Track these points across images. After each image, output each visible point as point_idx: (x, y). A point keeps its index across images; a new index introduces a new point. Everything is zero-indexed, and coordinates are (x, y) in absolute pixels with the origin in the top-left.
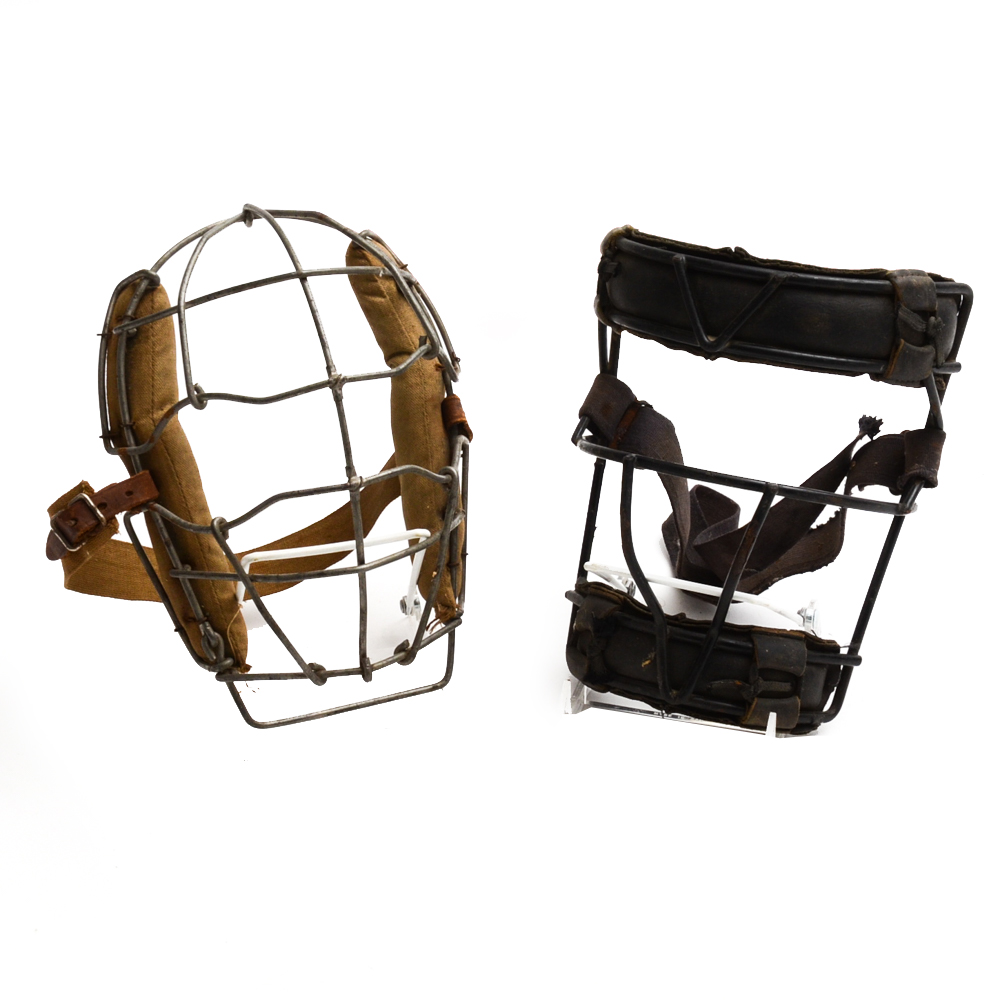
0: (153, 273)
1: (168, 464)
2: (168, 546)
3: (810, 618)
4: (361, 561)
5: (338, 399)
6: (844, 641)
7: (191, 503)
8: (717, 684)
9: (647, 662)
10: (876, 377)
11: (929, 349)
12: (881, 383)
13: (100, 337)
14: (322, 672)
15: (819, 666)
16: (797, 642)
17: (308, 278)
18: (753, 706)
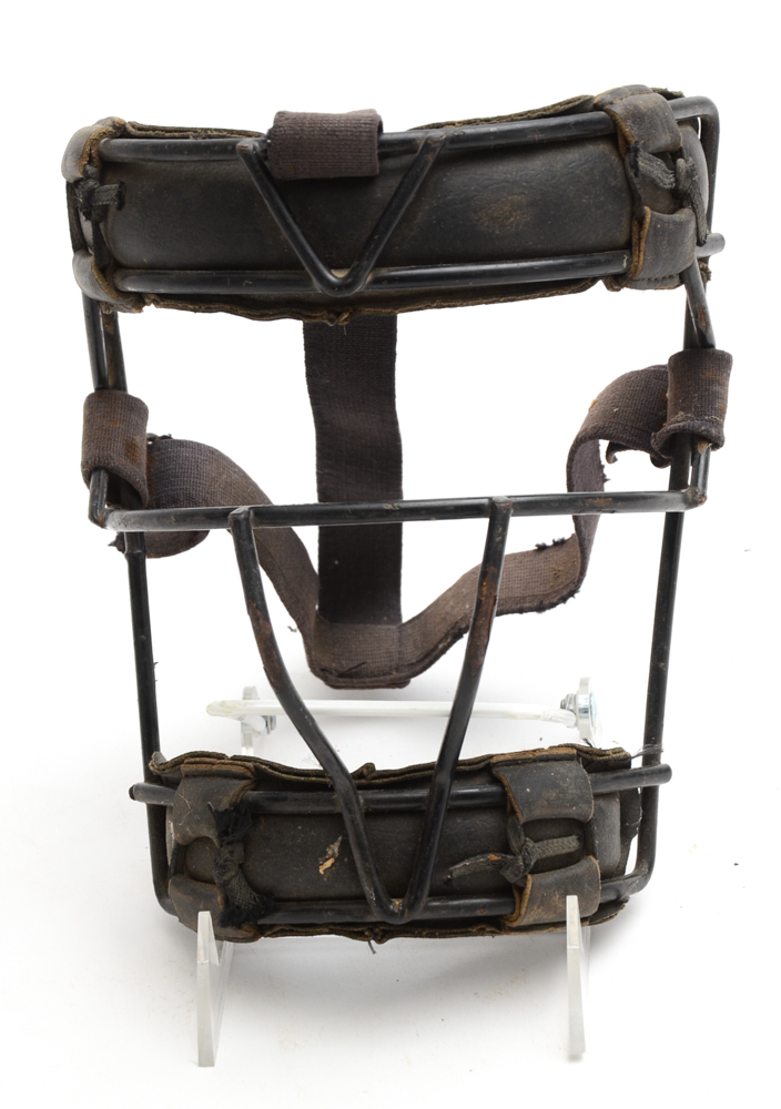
3: (585, 711)
6: (633, 744)
8: (459, 869)
9: (329, 864)
10: (615, 282)
11: (684, 215)
12: (626, 291)
15: (608, 796)
16: (568, 764)
18: (528, 891)
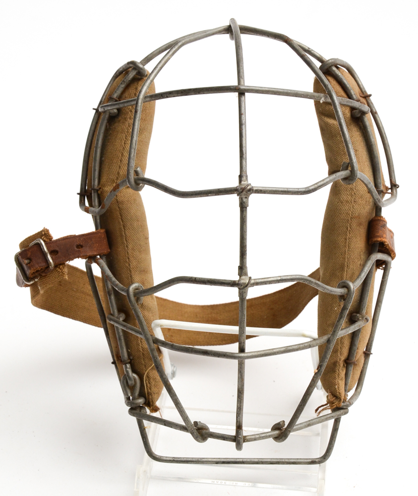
0: (141, 66)
1: (120, 228)
2: (110, 295)
4: (242, 350)
5: (243, 207)
7: (134, 264)
13: (95, 111)
14: (204, 431)
17: (246, 94)
